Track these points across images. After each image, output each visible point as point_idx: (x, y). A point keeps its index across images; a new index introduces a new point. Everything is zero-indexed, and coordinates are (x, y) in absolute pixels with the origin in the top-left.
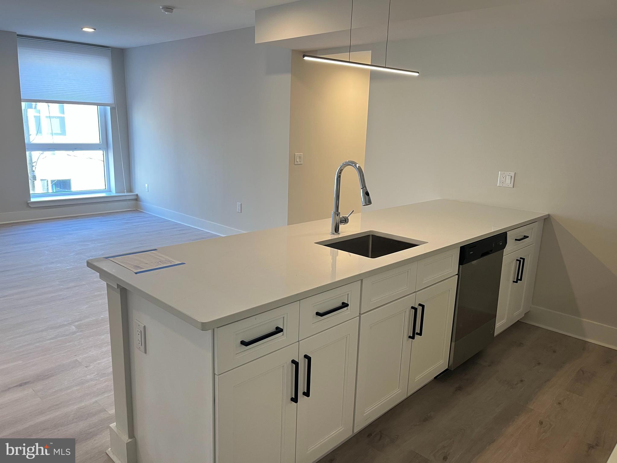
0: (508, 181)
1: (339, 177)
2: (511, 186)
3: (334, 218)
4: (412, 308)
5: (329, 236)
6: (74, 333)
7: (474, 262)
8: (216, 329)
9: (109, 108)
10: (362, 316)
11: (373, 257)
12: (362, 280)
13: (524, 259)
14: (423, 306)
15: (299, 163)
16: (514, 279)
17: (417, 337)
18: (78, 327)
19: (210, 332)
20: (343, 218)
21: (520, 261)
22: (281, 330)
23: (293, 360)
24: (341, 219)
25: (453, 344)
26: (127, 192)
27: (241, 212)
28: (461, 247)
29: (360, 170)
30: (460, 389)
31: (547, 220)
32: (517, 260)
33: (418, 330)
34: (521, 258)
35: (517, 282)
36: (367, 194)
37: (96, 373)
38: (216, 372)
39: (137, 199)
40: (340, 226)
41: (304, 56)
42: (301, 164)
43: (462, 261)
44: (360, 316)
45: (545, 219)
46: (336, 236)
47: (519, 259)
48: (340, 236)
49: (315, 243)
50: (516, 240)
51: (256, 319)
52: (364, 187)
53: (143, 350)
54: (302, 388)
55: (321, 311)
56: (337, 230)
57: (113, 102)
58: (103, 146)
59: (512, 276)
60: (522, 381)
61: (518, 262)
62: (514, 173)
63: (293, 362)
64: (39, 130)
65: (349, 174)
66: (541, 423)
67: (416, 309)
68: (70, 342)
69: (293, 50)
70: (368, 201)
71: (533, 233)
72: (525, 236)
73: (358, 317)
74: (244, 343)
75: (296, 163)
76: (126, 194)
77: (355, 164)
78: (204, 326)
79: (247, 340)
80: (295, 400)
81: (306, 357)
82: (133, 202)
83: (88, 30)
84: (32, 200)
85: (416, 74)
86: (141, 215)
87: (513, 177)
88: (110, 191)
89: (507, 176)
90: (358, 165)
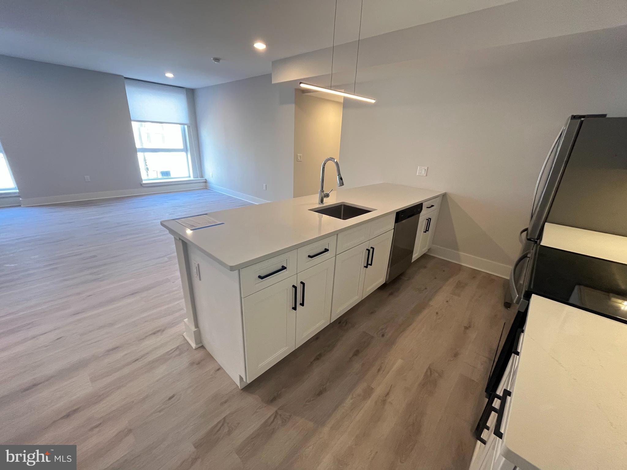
0: (423, 172)
1: (324, 168)
2: (425, 175)
3: (321, 194)
4: (367, 249)
5: (318, 206)
6: (166, 262)
7: (404, 221)
8: (241, 270)
9: (186, 126)
10: (337, 256)
11: (344, 219)
12: (337, 235)
13: (431, 218)
14: (373, 249)
15: (300, 160)
16: (424, 230)
17: (369, 266)
19: (237, 272)
20: (326, 194)
21: (428, 220)
22: (285, 268)
23: (293, 285)
24: (324, 194)
26: (200, 177)
27: (266, 190)
28: (397, 213)
29: (337, 164)
30: (391, 294)
31: (444, 196)
32: (427, 219)
33: (370, 263)
34: (429, 218)
35: (425, 232)
36: (341, 179)
37: (179, 287)
38: (242, 296)
39: (206, 182)
40: (324, 199)
41: (301, 83)
42: (301, 161)
43: (397, 221)
44: (335, 256)
45: (443, 195)
46: (321, 206)
47: (428, 219)
48: (324, 205)
49: (309, 210)
50: (427, 208)
51: (268, 262)
52: (339, 174)
53: (198, 278)
54: (299, 301)
55: (311, 255)
56: (322, 201)
57: (189, 123)
58: (185, 150)
59: (423, 229)
60: (426, 288)
61: (427, 220)
62: (427, 167)
65: (331, 166)
66: (437, 313)
67: (369, 251)
68: (164, 267)
69: (295, 89)
70: (342, 184)
71: (436, 203)
72: (432, 205)
73: (335, 257)
74: (261, 277)
75: (298, 160)
76: (199, 179)
77: (334, 159)
78: (232, 269)
79: (262, 275)
80: (295, 308)
81: (302, 283)
82: (204, 184)
83: (169, 75)
84: (144, 182)
85: (373, 101)
86: (208, 191)
87: (426, 170)
88: (190, 177)
89: (423, 169)
90: (335, 160)
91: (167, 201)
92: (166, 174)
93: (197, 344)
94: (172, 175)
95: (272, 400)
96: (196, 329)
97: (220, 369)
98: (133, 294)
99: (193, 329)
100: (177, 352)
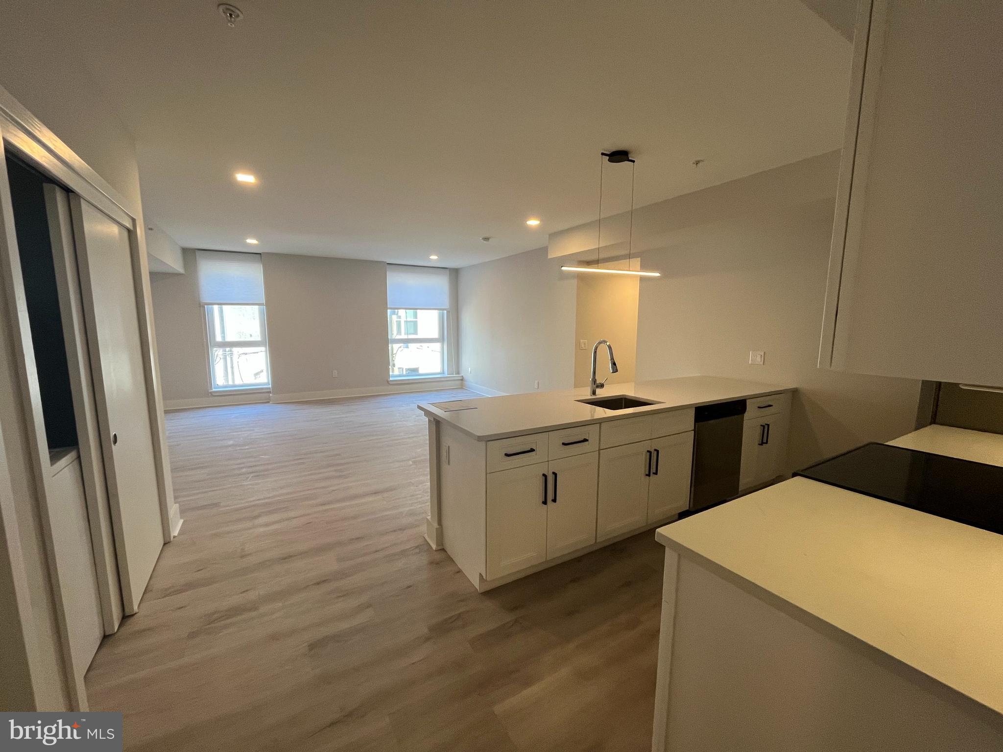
0: (758, 359)
1: (595, 352)
2: (762, 363)
3: (592, 385)
4: (648, 451)
5: (588, 396)
6: (411, 465)
7: (712, 422)
8: (488, 442)
9: (445, 312)
10: (601, 451)
12: (600, 424)
13: (768, 425)
14: (658, 452)
16: (759, 441)
17: (653, 475)
18: (414, 462)
19: (484, 444)
20: (600, 384)
21: (764, 427)
22: (534, 451)
23: (543, 473)
24: (597, 385)
25: (693, 489)
26: (456, 374)
27: (538, 388)
28: (696, 407)
29: (610, 347)
31: (795, 392)
32: (761, 425)
33: (653, 470)
34: (765, 424)
35: (762, 445)
36: (615, 364)
38: (488, 471)
39: (462, 379)
40: (597, 390)
41: (562, 267)
42: (586, 349)
43: (697, 420)
44: (599, 451)
45: (793, 392)
46: (594, 397)
47: (763, 425)
48: (596, 397)
49: (575, 400)
50: (757, 407)
51: (516, 440)
52: (612, 359)
53: (448, 462)
54: (550, 494)
55: (566, 442)
56: (594, 393)
57: (448, 307)
58: (441, 340)
59: (756, 439)
61: (762, 427)
62: (764, 352)
63: (544, 475)
64: (399, 332)
65: (603, 351)
67: (650, 453)
69: (578, 261)
70: (615, 370)
71: (778, 402)
72: (768, 405)
74: (507, 455)
75: (581, 348)
77: (607, 342)
78: (480, 439)
79: (509, 453)
80: (545, 503)
81: (554, 473)
82: (460, 382)
83: (434, 257)
84: (391, 379)
85: (657, 275)
86: (465, 391)
87: (763, 355)
88: (444, 373)
89: (758, 356)
90: (608, 344)
91: (415, 402)
92: (415, 370)
93: (437, 545)
94: (421, 372)
95: (513, 609)
96: (438, 527)
97: (459, 571)
98: (375, 493)
99: (436, 525)
100: (417, 550)
